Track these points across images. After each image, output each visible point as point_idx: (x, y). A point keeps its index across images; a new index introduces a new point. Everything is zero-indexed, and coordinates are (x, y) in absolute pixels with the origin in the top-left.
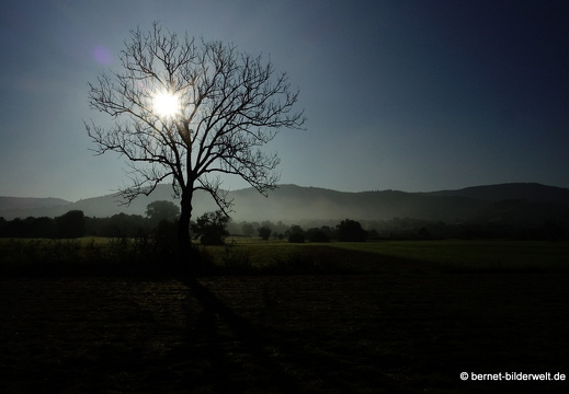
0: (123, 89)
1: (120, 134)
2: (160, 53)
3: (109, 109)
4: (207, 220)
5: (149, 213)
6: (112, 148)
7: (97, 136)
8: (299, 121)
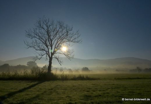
0: (34, 32)
1: (33, 43)
2: (45, 23)
3: (30, 37)
4: (46, 67)
5: (28, 65)
6: (31, 47)
7: (27, 44)
8: (80, 41)
